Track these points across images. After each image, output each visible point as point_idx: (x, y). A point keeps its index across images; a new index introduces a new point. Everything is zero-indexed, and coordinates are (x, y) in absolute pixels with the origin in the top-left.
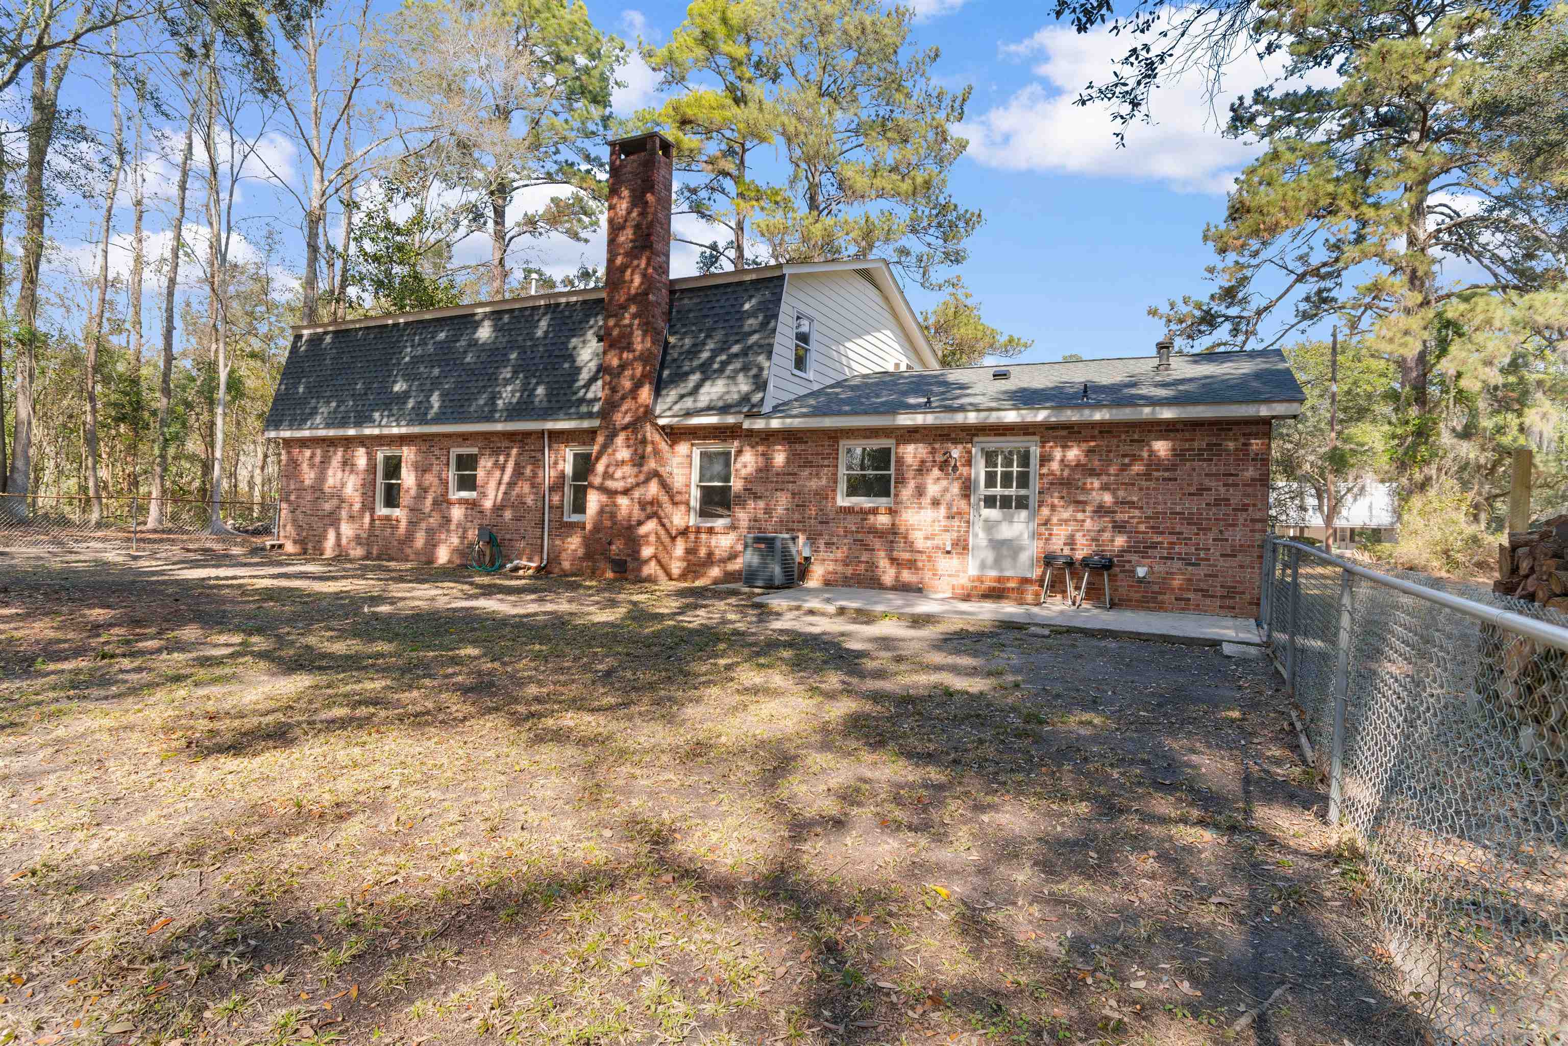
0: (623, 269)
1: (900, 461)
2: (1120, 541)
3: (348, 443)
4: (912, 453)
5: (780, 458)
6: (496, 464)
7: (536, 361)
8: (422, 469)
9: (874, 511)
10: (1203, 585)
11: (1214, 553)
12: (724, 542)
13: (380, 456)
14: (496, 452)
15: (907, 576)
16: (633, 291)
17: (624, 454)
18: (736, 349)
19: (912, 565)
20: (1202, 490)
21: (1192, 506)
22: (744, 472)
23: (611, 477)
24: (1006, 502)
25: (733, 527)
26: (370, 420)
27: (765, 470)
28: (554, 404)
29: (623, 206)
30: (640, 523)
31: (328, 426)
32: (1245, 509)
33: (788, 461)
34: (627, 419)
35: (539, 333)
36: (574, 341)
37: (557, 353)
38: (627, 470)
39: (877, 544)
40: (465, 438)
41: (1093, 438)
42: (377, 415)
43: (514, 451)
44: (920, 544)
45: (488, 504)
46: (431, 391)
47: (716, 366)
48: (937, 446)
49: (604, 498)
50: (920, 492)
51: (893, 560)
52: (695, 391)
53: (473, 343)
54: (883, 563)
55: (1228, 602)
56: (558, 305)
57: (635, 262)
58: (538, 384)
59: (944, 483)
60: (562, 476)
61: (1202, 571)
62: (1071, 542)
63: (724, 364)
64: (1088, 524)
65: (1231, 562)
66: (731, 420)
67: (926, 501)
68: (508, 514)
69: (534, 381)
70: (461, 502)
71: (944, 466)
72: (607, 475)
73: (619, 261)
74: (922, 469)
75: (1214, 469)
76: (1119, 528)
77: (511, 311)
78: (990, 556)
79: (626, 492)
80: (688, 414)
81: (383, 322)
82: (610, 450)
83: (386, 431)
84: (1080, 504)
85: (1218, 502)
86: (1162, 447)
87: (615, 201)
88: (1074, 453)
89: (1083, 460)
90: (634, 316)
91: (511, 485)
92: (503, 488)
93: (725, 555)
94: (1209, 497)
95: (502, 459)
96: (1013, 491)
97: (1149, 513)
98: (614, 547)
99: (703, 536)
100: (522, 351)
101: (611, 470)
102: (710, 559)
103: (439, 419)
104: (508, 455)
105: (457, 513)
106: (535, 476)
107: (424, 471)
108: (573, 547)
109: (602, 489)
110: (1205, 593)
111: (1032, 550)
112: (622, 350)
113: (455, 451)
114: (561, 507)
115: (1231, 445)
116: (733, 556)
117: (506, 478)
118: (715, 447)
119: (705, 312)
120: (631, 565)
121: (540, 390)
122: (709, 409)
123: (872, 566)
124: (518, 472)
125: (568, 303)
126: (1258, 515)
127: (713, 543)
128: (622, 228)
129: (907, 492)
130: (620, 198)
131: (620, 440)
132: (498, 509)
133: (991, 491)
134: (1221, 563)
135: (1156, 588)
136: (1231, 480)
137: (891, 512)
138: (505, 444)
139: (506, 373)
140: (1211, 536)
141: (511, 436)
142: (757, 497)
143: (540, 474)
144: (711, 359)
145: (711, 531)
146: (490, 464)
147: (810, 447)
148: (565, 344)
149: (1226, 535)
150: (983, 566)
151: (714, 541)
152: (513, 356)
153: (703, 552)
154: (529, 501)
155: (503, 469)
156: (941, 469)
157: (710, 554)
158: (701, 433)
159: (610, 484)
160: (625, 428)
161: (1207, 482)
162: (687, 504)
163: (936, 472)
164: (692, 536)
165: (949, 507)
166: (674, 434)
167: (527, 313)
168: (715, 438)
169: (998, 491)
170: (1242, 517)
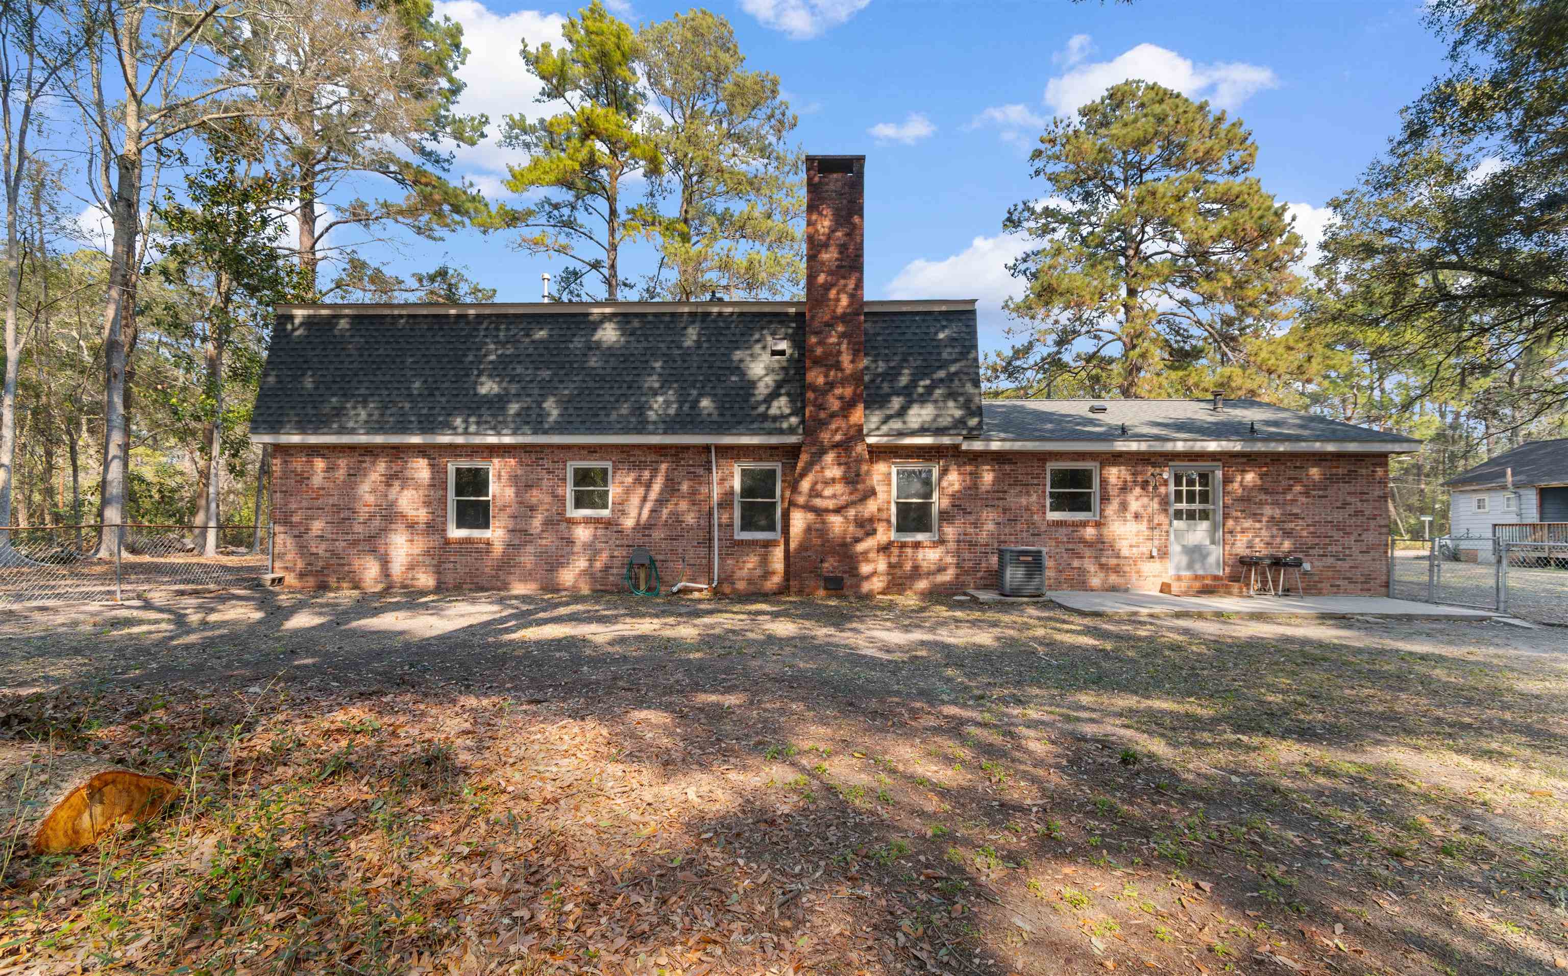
0: (827, 287)
1: (1104, 482)
2: (1287, 545)
3: (397, 452)
4: (1114, 474)
5: (988, 477)
6: (638, 480)
7: (693, 371)
8: (523, 485)
9: (1084, 524)
10: (1348, 575)
11: (1355, 550)
12: (930, 556)
13: (451, 468)
14: (638, 466)
15: (1113, 579)
16: (840, 311)
17: (834, 472)
18: (941, 374)
19: (1117, 570)
20: (1345, 505)
21: (1339, 516)
22: (950, 490)
23: (819, 495)
24: (1191, 515)
25: (942, 542)
26: (447, 426)
27: (971, 490)
28: (728, 418)
29: (824, 224)
30: (857, 540)
31: (370, 431)
32: (1374, 518)
33: (996, 481)
34: (838, 437)
35: (688, 343)
36: (738, 355)
37: (718, 364)
38: (839, 488)
39: (1088, 552)
40: (592, 450)
41: (1266, 465)
42: (458, 421)
43: (664, 467)
44: (1125, 552)
45: (629, 523)
46: (544, 397)
47: (920, 390)
48: (1139, 468)
49: (811, 516)
50: (1124, 506)
51: (1102, 566)
52: (902, 413)
53: (593, 347)
54: (1092, 568)
55: (1366, 586)
56: (709, 314)
57: (842, 282)
58: (701, 395)
59: (1145, 500)
60: (731, 493)
61: (1346, 565)
62: (1250, 546)
63: (930, 390)
64: (1264, 533)
65: (1367, 557)
66: (946, 440)
67: (1129, 516)
68: (658, 534)
69: (694, 392)
70: (587, 521)
71: (1144, 485)
72: (814, 493)
73: (821, 278)
74: (1124, 489)
75: (1353, 489)
76: (1288, 534)
77: (644, 315)
78: (1184, 560)
79: (838, 510)
80: (901, 434)
81: (442, 311)
82: (817, 468)
83: (477, 440)
84: (1256, 517)
85: (1357, 513)
86: (1315, 472)
87: (814, 217)
88: (1250, 477)
89: (1259, 482)
90: (843, 335)
91: (661, 501)
92: (648, 506)
93: (933, 567)
94: (1350, 510)
95: (646, 474)
96: (1196, 506)
97: (1310, 522)
98: (826, 565)
99: (909, 551)
100: (668, 358)
101: (819, 487)
102: (916, 572)
103: (560, 428)
104: (655, 472)
105: (583, 534)
106: (693, 493)
107: (529, 486)
108: (750, 566)
109: (808, 508)
110: (1350, 580)
111: (1216, 553)
112: (829, 367)
113: (572, 466)
114: (731, 525)
115: (1364, 471)
116: (941, 569)
117: (654, 494)
118: (915, 465)
119: (896, 337)
120: (848, 581)
121: (705, 403)
122: (922, 431)
123: (1082, 571)
124: (671, 487)
125: (720, 314)
126: (1383, 523)
127: (920, 556)
128: (825, 246)
129: (1112, 509)
130: (820, 214)
131: (829, 458)
132: (644, 528)
133: (1179, 506)
134: (1360, 557)
135: (1316, 578)
136: (1365, 497)
137: (1098, 525)
138: (653, 457)
139: (653, 381)
140: (1353, 538)
141: (660, 450)
142: (966, 512)
143: (704, 490)
144: (913, 384)
145: (917, 545)
146: (629, 480)
147: (1021, 469)
148: (727, 356)
149: (1364, 537)
150: (1178, 568)
151: (921, 554)
152: (658, 365)
153: (908, 566)
154: (690, 519)
155: (648, 486)
156: (1143, 488)
157: (916, 568)
158: (904, 452)
159: (818, 502)
160: (836, 446)
161: (1349, 499)
162: (888, 521)
163: (1138, 491)
164: (895, 551)
165: (1150, 520)
166: (878, 453)
167: (667, 319)
168: (918, 457)
169: (1184, 506)
170: (1373, 523)
